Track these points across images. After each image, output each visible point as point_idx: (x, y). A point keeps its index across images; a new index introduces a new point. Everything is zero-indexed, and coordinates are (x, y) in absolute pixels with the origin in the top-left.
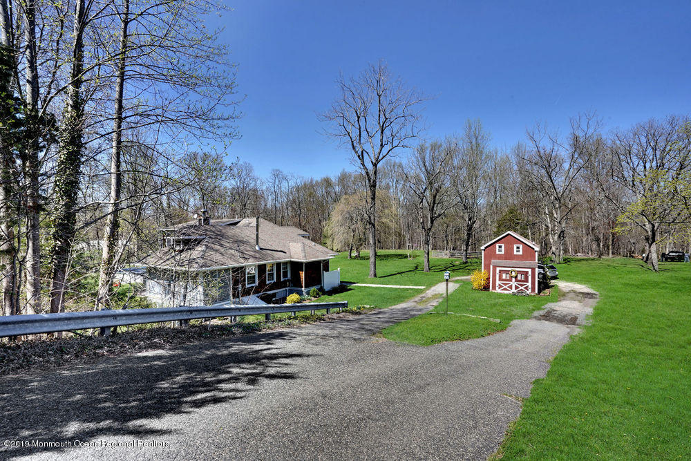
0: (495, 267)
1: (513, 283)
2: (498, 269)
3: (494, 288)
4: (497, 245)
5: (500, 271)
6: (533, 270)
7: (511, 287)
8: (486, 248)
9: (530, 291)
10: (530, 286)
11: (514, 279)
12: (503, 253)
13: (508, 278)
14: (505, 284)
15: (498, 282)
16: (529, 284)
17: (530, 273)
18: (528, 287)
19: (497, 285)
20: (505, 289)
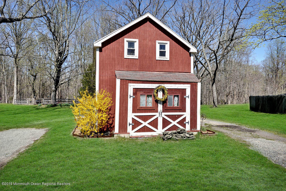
0: (125, 83)
1: (160, 115)
2: (132, 87)
3: (123, 128)
4: (126, 40)
5: (136, 91)
6: (194, 86)
7: (155, 124)
8: (104, 44)
9: (188, 127)
10: (188, 119)
11: (160, 107)
12: (136, 56)
13: (150, 105)
14: (145, 118)
15: (131, 116)
16: (187, 115)
17: (188, 93)
18: (184, 119)
19: (130, 121)
20: (145, 129)
